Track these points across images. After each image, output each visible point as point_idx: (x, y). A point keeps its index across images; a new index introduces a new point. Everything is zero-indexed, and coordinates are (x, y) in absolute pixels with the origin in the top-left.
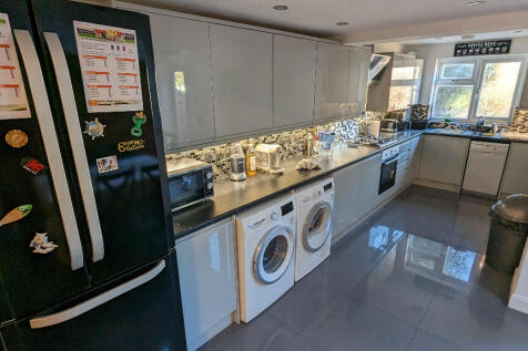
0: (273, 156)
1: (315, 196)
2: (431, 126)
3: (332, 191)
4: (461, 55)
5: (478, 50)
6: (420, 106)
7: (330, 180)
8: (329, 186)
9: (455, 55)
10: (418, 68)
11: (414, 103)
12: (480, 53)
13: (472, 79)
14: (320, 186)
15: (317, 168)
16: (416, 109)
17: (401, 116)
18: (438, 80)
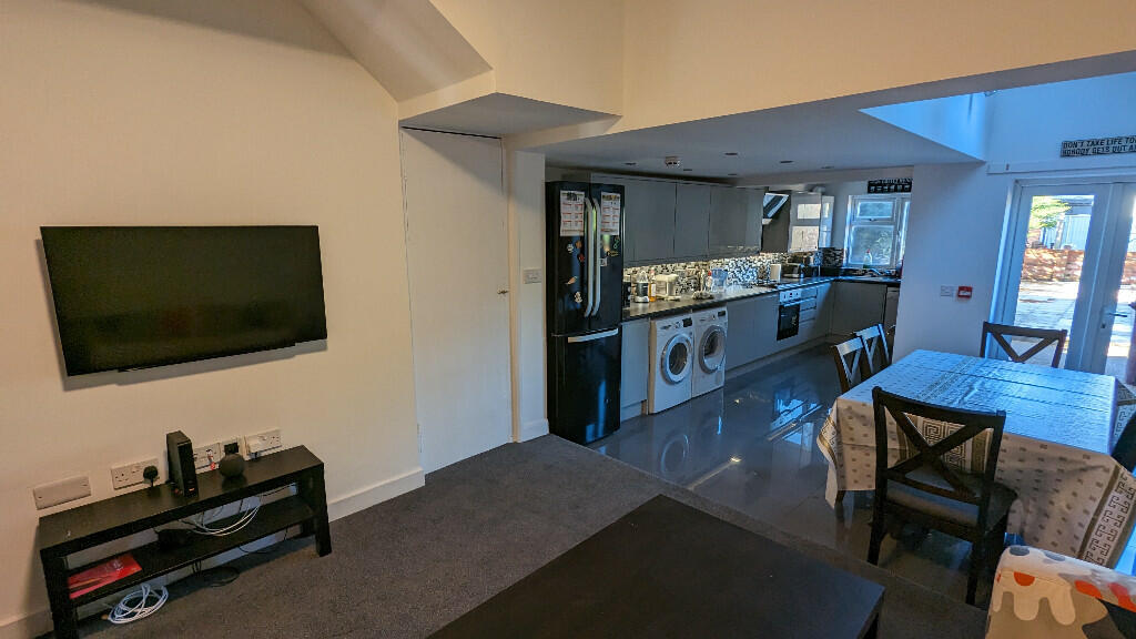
0: (671, 284)
1: (710, 320)
2: (848, 272)
3: (725, 319)
4: (876, 192)
5: (893, 187)
6: (834, 249)
7: (724, 309)
8: (723, 314)
9: (869, 191)
10: (827, 207)
11: (825, 244)
12: (896, 190)
13: (892, 219)
14: (715, 311)
15: (711, 297)
16: (829, 254)
17: (808, 260)
18: (853, 218)
